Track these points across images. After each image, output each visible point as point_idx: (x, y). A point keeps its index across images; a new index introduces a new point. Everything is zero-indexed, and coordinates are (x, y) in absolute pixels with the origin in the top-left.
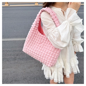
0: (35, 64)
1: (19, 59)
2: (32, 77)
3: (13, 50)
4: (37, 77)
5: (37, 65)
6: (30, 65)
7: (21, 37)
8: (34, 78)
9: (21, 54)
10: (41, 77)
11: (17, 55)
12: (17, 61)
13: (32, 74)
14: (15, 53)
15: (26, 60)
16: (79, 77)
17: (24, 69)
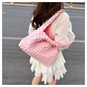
0: (27, 64)
1: (12, 57)
2: (21, 76)
3: (8, 49)
4: (26, 76)
5: (28, 65)
6: (22, 64)
7: (18, 36)
8: (23, 77)
9: (15, 53)
10: (29, 77)
11: (11, 54)
12: (9, 59)
13: (22, 73)
14: (10, 52)
15: (19, 59)
16: (66, 80)
17: (15, 67)
